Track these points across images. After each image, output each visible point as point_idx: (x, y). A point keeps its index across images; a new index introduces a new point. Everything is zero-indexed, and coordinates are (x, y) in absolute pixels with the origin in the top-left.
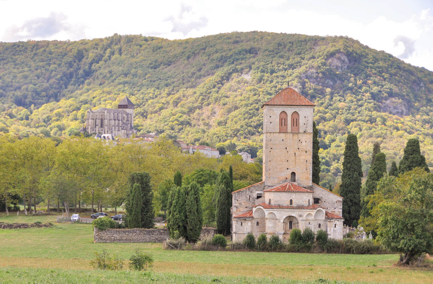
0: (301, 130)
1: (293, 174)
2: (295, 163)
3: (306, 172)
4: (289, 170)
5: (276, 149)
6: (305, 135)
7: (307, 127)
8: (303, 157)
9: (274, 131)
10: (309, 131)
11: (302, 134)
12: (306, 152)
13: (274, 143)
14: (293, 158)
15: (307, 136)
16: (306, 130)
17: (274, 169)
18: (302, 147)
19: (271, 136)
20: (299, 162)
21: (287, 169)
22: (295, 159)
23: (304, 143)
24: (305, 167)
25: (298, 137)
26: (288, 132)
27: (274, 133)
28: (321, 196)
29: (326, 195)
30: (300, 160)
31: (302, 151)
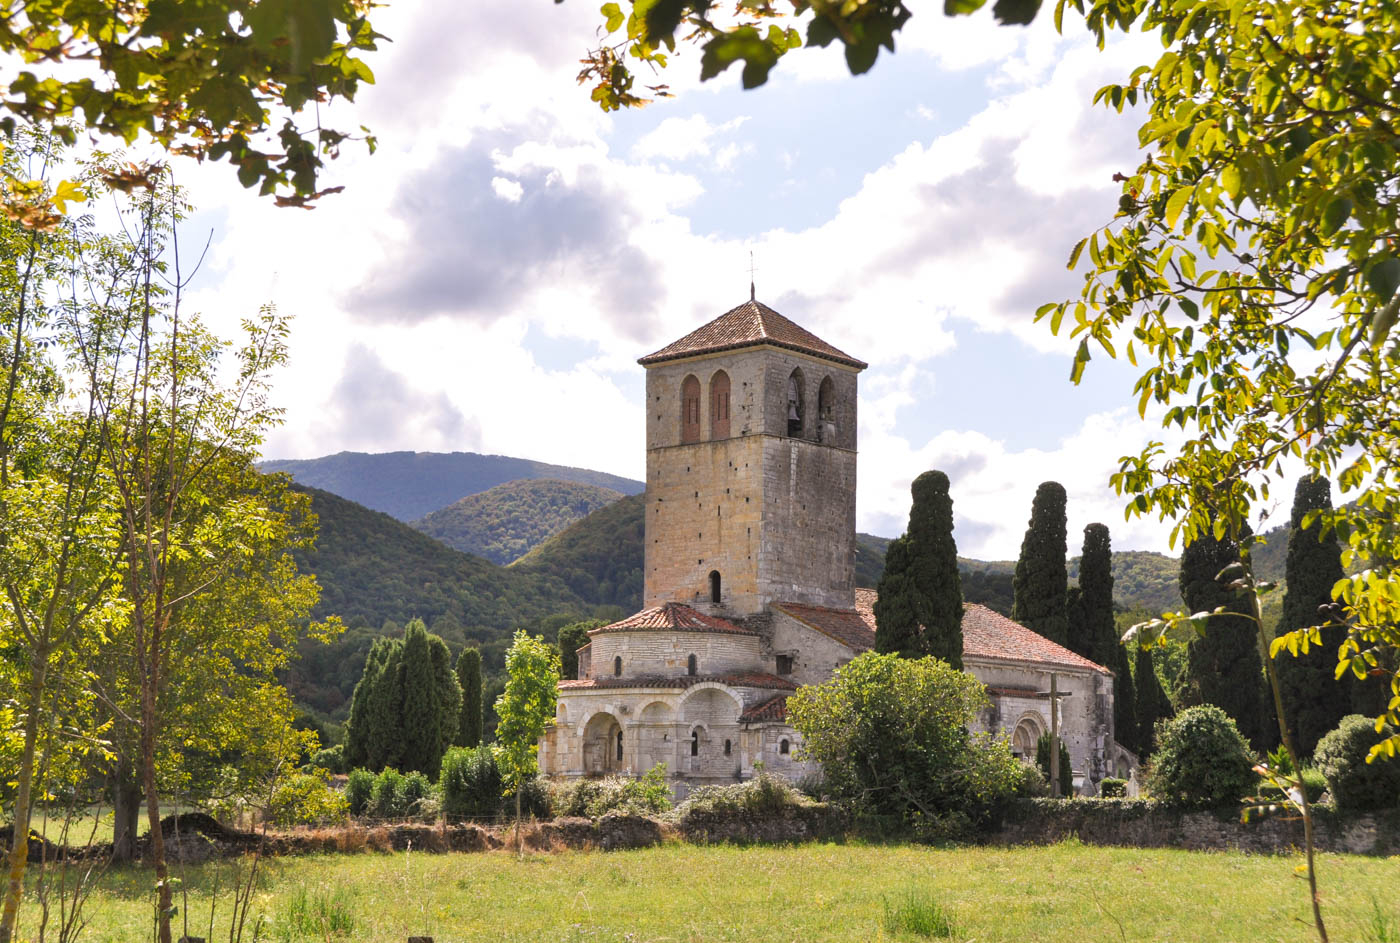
0: (735, 432)
1: (715, 577)
2: (720, 541)
3: (746, 566)
4: (703, 567)
5: (671, 500)
6: (745, 443)
7: (749, 417)
8: (738, 519)
9: (666, 444)
10: (754, 431)
11: (736, 442)
12: (747, 500)
13: (668, 480)
14: (714, 525)
15: (749, 448)
16: (746, 426)
17: (666, 566)
18: (737, 487)
19: (661, 459)
20: (730, 537)
21: (700, 562)
22: (720, 527)
23: (742, 473)
24: (745, 550)
25: (726, 453)
26: (702, 439)
27: (666, 448)
28: (796, 646)
29: (809, 643)
30: (731, 528)
31: (737, 497)
